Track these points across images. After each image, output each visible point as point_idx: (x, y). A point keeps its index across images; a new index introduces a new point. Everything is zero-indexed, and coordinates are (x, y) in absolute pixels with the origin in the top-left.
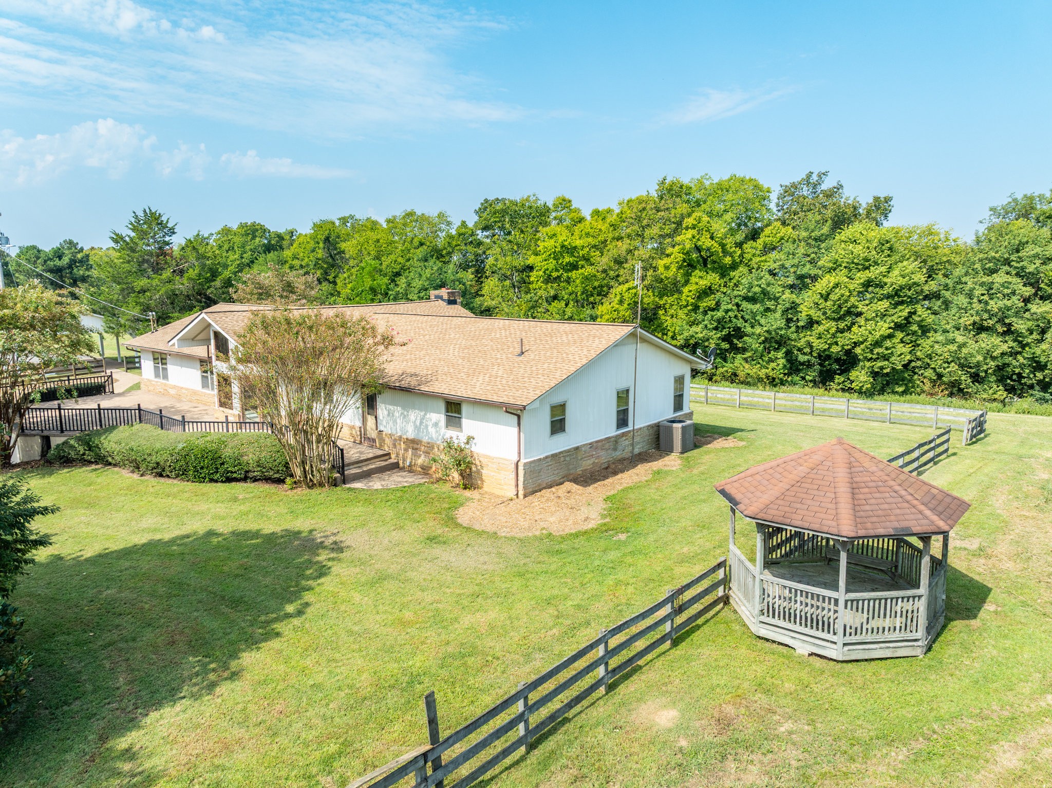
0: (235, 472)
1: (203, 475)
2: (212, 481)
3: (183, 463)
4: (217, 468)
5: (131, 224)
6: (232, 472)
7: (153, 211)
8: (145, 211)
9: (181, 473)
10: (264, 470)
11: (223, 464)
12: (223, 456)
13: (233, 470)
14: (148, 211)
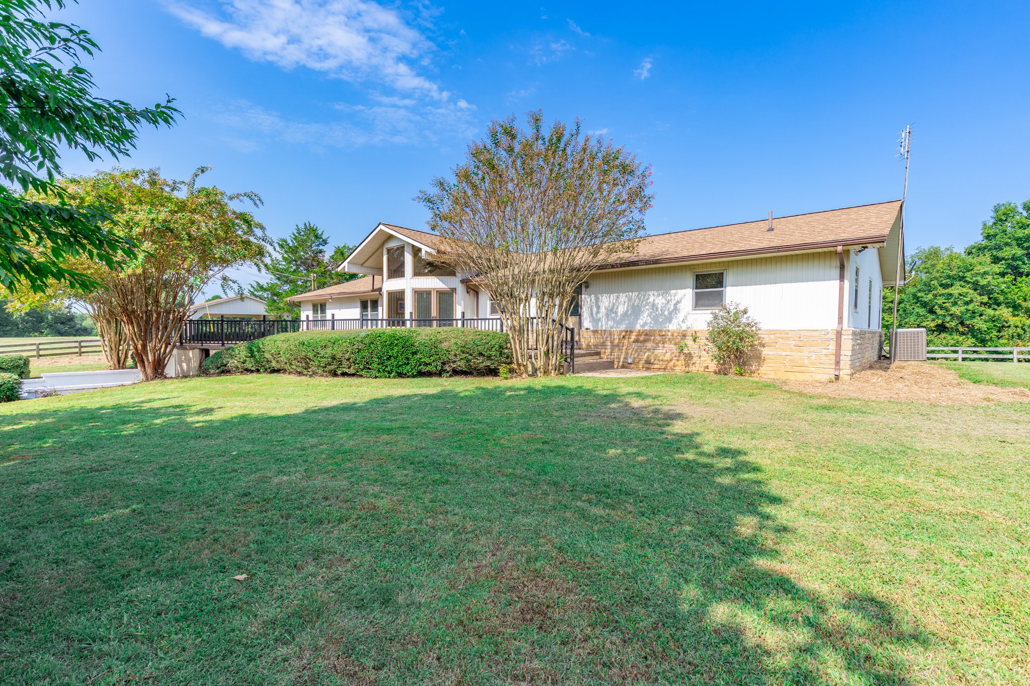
0: (430, 364)
1: (389, 369)
2: (400, 375)
3: (365, 353)
4: (408, 359)
5: (293, 234)
6: (426, 364)
7: (312, 226)
8: (305, 224)
9: (362, 367)
10: (470, 357)
11: (414, 353)
12: (416, 344)
13: (427, 360)
14: (308, 225)
